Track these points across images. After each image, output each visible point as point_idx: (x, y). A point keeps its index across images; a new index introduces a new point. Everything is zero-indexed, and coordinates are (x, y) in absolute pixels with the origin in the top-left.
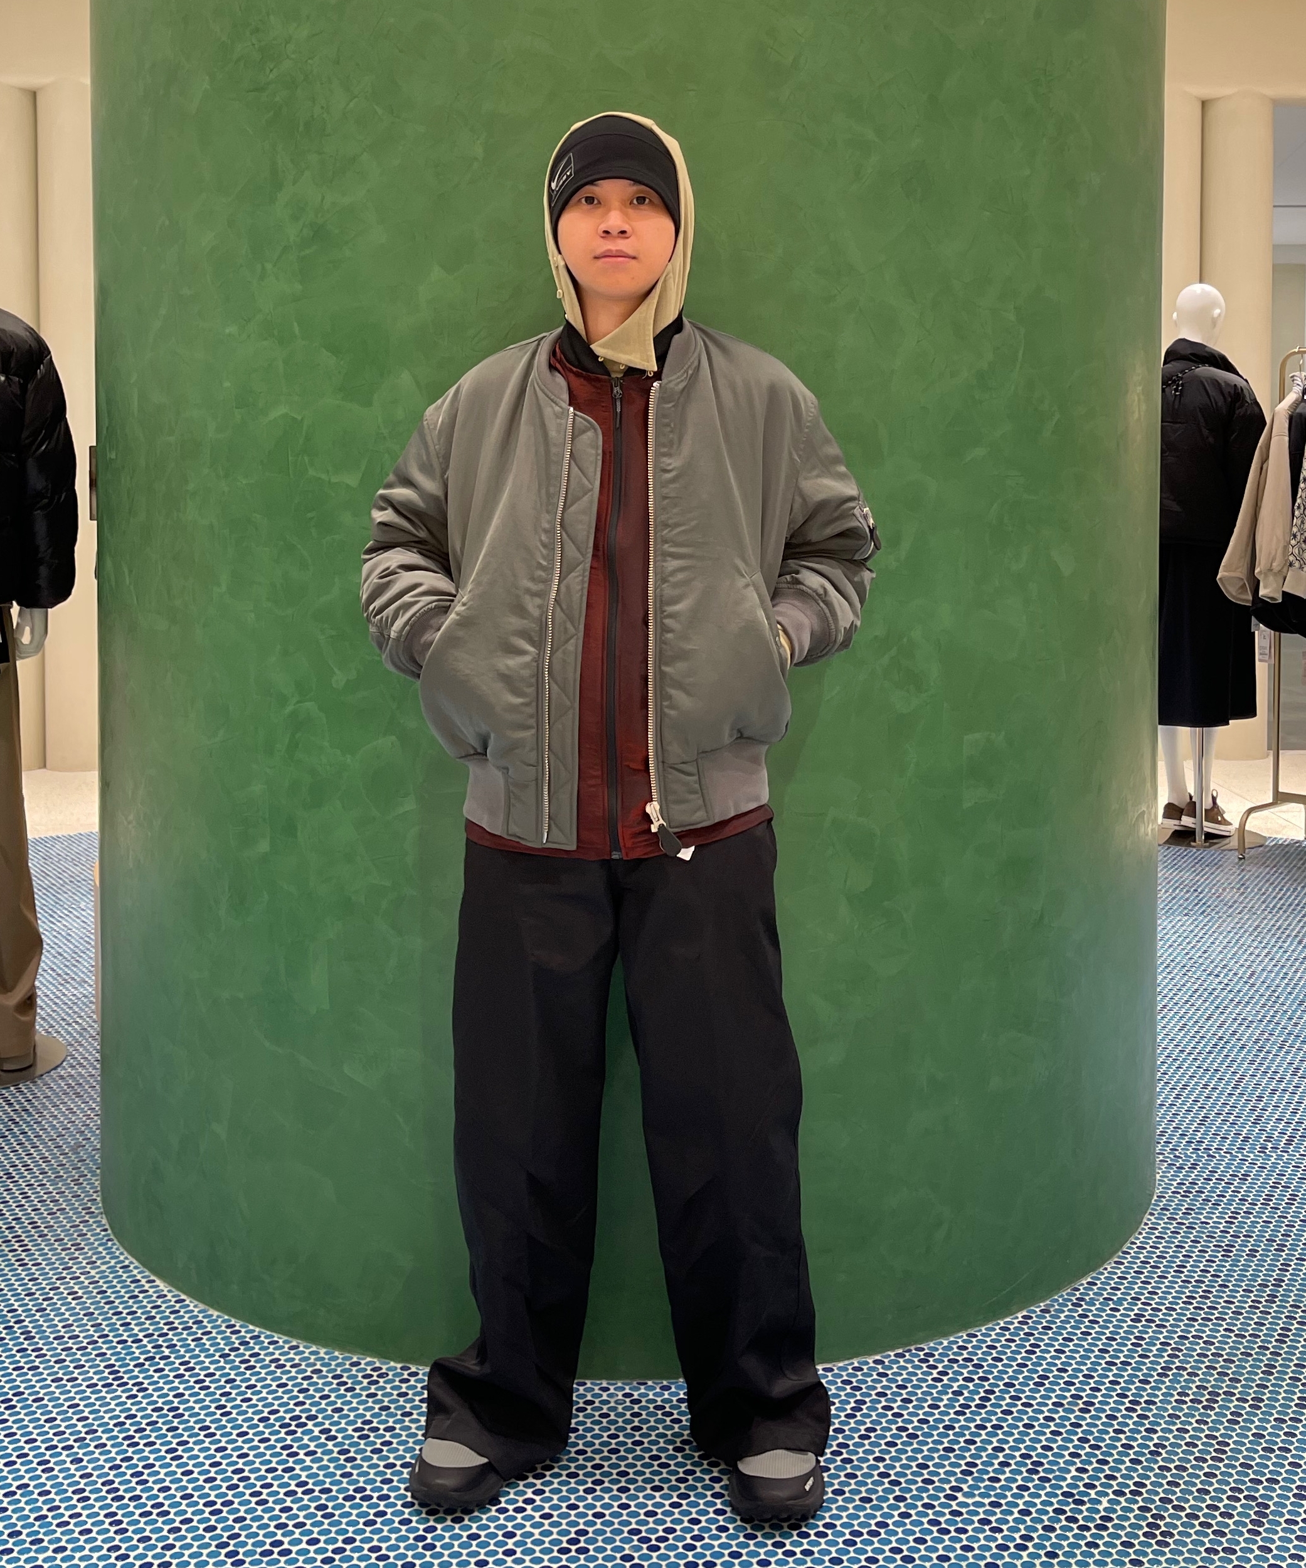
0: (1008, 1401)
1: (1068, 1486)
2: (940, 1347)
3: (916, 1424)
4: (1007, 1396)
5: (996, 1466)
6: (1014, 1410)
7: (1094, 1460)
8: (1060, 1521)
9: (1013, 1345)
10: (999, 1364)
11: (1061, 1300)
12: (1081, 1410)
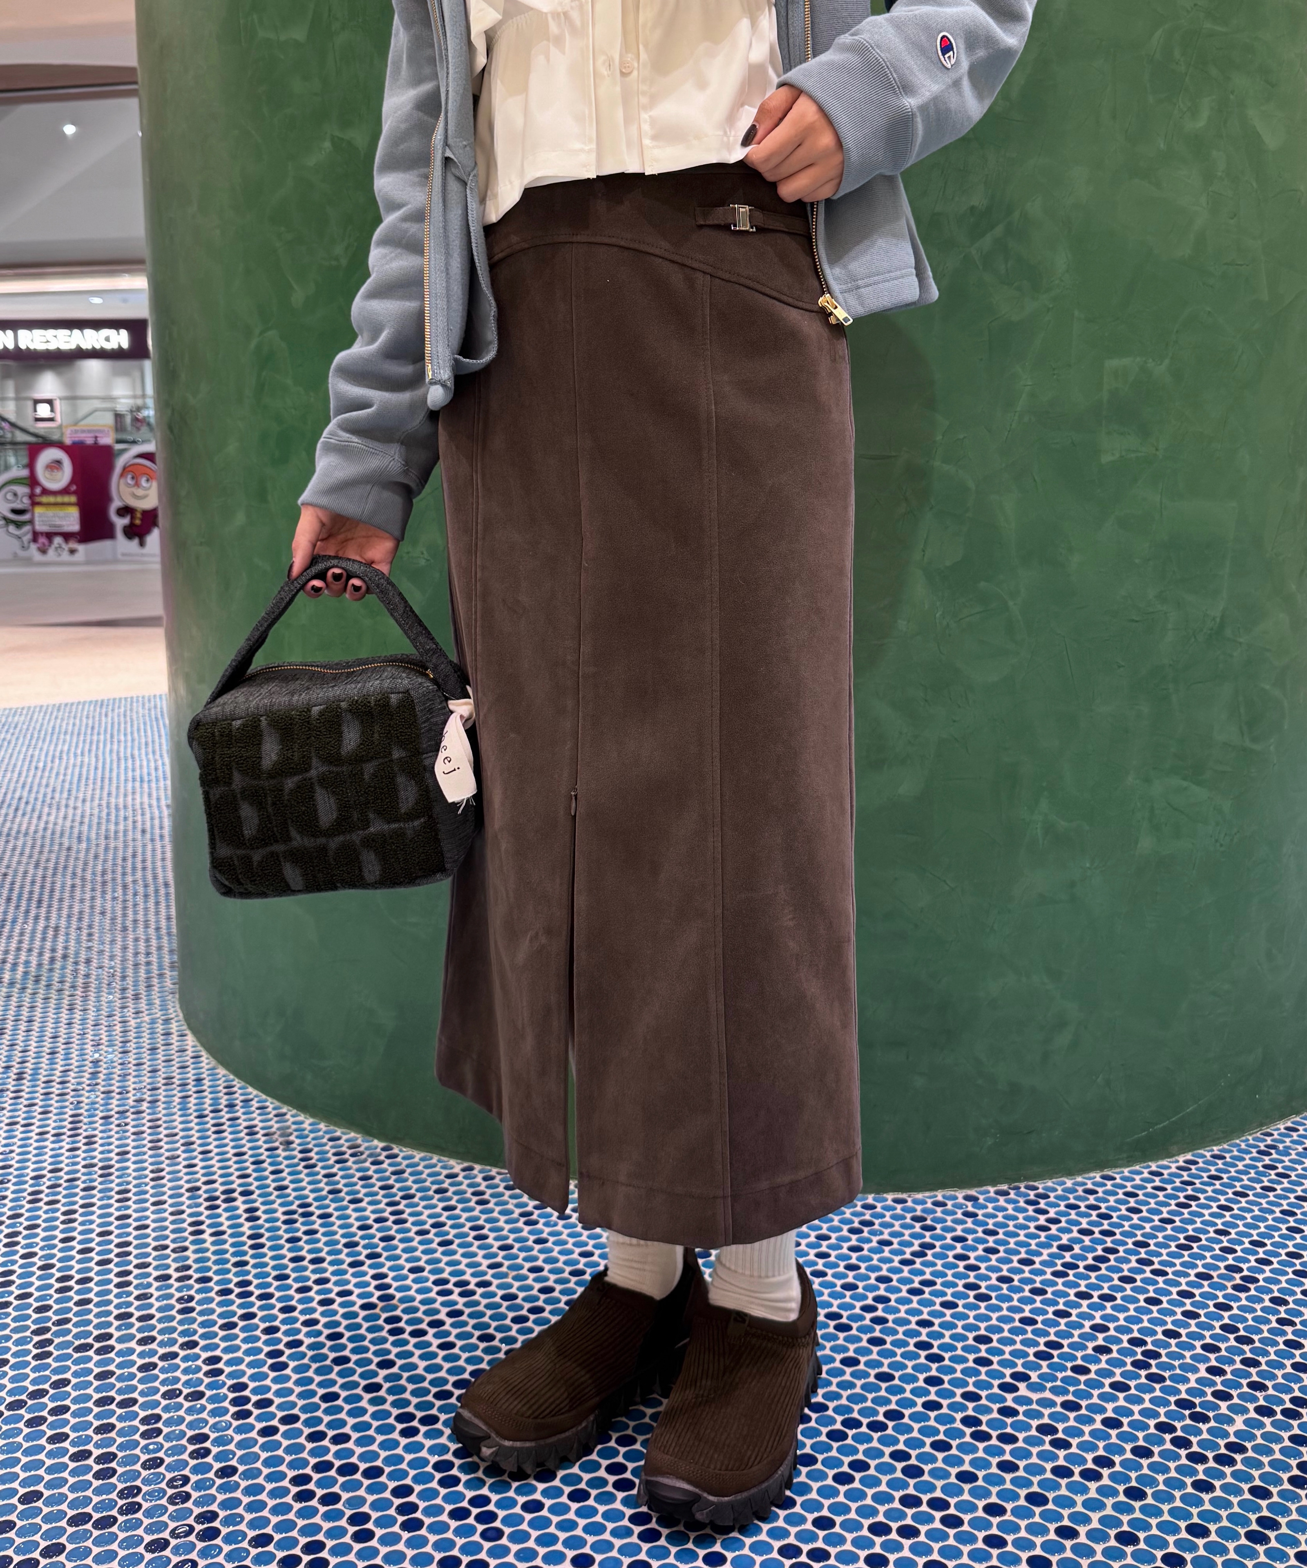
0: (1134, 1264)
1: (1189, 1391)
2: (1059, 1188)
3: (994, 1282)
4: (1133, 1258)
5: (1090, 1351)
6: (1138, 1277)
7: (1238, 1359)
8: (1162, 1442)
9: (1161, 1194)
10: (1135, 1217)
11: (1243, 1146)
12: (1236, 1288)
